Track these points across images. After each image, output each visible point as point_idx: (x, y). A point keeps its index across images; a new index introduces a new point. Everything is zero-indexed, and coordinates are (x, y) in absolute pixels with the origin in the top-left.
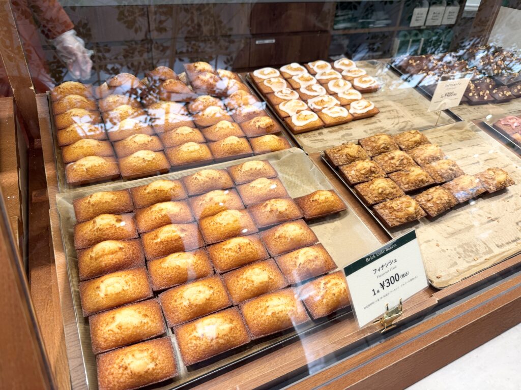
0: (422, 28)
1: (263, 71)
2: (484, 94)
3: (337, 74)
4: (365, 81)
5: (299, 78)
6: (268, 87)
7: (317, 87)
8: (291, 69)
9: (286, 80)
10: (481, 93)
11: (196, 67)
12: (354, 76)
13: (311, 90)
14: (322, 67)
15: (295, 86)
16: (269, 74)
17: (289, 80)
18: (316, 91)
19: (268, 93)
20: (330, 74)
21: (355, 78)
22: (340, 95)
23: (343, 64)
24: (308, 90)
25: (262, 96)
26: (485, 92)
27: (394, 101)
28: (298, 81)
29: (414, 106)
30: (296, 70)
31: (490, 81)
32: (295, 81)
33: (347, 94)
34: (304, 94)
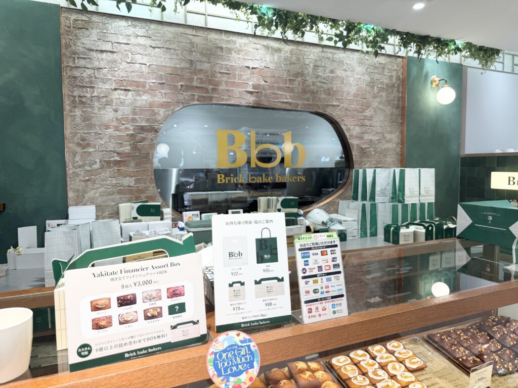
0: (439, 270)
1: (339, 359)
2: (508, 366)
3: (391, 357)
4: (414, 362)
5: (365, 364)
6: (345, 374)
7: (381, 372)
8: (357, 355)
9: (356, 365)
10: (506, 366)
11: (297, 367)
12: (404, 357)
13: (377, 375)
14: (379, 351)
15: (364, 371)
16: (343, 362)
17: (358, 365)
18: (381, 376)
19: (346, 379)
20: (387, 358)
21: (406, 359)
22: (399, 378)
23: (394, 346)
24: (375, 375)
25: (341, 381)
26: (508, 364)
27: (440, 377)
28: (365, 366)
29: (457, 381)
30: (362, 356)
31: (510, 352)
32: (363, 367)
33: (404, 377)
34: (373, 378)
